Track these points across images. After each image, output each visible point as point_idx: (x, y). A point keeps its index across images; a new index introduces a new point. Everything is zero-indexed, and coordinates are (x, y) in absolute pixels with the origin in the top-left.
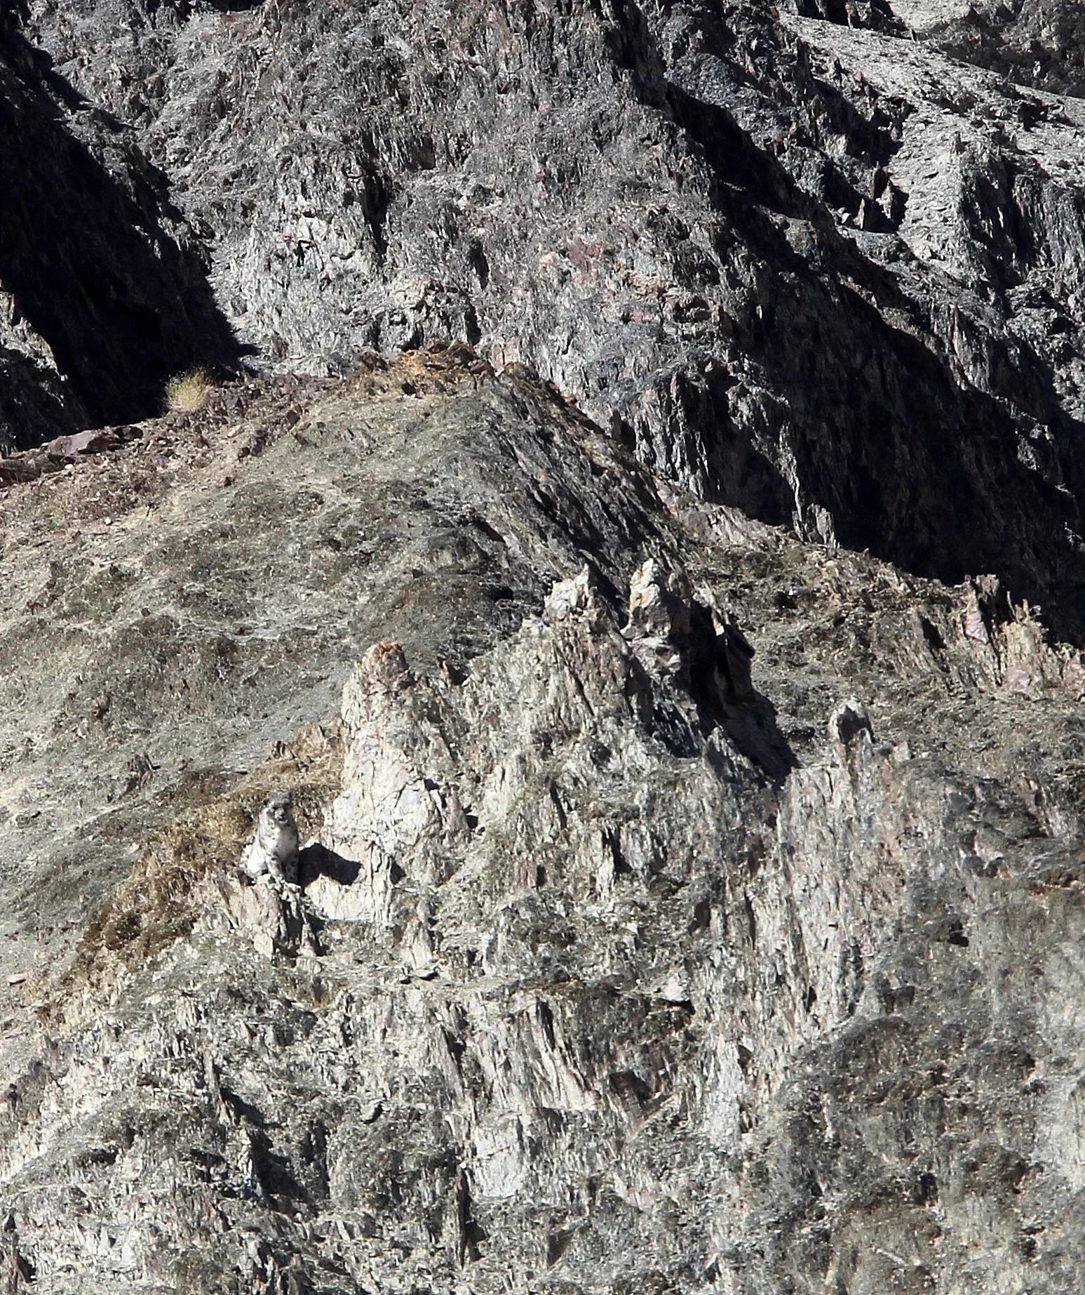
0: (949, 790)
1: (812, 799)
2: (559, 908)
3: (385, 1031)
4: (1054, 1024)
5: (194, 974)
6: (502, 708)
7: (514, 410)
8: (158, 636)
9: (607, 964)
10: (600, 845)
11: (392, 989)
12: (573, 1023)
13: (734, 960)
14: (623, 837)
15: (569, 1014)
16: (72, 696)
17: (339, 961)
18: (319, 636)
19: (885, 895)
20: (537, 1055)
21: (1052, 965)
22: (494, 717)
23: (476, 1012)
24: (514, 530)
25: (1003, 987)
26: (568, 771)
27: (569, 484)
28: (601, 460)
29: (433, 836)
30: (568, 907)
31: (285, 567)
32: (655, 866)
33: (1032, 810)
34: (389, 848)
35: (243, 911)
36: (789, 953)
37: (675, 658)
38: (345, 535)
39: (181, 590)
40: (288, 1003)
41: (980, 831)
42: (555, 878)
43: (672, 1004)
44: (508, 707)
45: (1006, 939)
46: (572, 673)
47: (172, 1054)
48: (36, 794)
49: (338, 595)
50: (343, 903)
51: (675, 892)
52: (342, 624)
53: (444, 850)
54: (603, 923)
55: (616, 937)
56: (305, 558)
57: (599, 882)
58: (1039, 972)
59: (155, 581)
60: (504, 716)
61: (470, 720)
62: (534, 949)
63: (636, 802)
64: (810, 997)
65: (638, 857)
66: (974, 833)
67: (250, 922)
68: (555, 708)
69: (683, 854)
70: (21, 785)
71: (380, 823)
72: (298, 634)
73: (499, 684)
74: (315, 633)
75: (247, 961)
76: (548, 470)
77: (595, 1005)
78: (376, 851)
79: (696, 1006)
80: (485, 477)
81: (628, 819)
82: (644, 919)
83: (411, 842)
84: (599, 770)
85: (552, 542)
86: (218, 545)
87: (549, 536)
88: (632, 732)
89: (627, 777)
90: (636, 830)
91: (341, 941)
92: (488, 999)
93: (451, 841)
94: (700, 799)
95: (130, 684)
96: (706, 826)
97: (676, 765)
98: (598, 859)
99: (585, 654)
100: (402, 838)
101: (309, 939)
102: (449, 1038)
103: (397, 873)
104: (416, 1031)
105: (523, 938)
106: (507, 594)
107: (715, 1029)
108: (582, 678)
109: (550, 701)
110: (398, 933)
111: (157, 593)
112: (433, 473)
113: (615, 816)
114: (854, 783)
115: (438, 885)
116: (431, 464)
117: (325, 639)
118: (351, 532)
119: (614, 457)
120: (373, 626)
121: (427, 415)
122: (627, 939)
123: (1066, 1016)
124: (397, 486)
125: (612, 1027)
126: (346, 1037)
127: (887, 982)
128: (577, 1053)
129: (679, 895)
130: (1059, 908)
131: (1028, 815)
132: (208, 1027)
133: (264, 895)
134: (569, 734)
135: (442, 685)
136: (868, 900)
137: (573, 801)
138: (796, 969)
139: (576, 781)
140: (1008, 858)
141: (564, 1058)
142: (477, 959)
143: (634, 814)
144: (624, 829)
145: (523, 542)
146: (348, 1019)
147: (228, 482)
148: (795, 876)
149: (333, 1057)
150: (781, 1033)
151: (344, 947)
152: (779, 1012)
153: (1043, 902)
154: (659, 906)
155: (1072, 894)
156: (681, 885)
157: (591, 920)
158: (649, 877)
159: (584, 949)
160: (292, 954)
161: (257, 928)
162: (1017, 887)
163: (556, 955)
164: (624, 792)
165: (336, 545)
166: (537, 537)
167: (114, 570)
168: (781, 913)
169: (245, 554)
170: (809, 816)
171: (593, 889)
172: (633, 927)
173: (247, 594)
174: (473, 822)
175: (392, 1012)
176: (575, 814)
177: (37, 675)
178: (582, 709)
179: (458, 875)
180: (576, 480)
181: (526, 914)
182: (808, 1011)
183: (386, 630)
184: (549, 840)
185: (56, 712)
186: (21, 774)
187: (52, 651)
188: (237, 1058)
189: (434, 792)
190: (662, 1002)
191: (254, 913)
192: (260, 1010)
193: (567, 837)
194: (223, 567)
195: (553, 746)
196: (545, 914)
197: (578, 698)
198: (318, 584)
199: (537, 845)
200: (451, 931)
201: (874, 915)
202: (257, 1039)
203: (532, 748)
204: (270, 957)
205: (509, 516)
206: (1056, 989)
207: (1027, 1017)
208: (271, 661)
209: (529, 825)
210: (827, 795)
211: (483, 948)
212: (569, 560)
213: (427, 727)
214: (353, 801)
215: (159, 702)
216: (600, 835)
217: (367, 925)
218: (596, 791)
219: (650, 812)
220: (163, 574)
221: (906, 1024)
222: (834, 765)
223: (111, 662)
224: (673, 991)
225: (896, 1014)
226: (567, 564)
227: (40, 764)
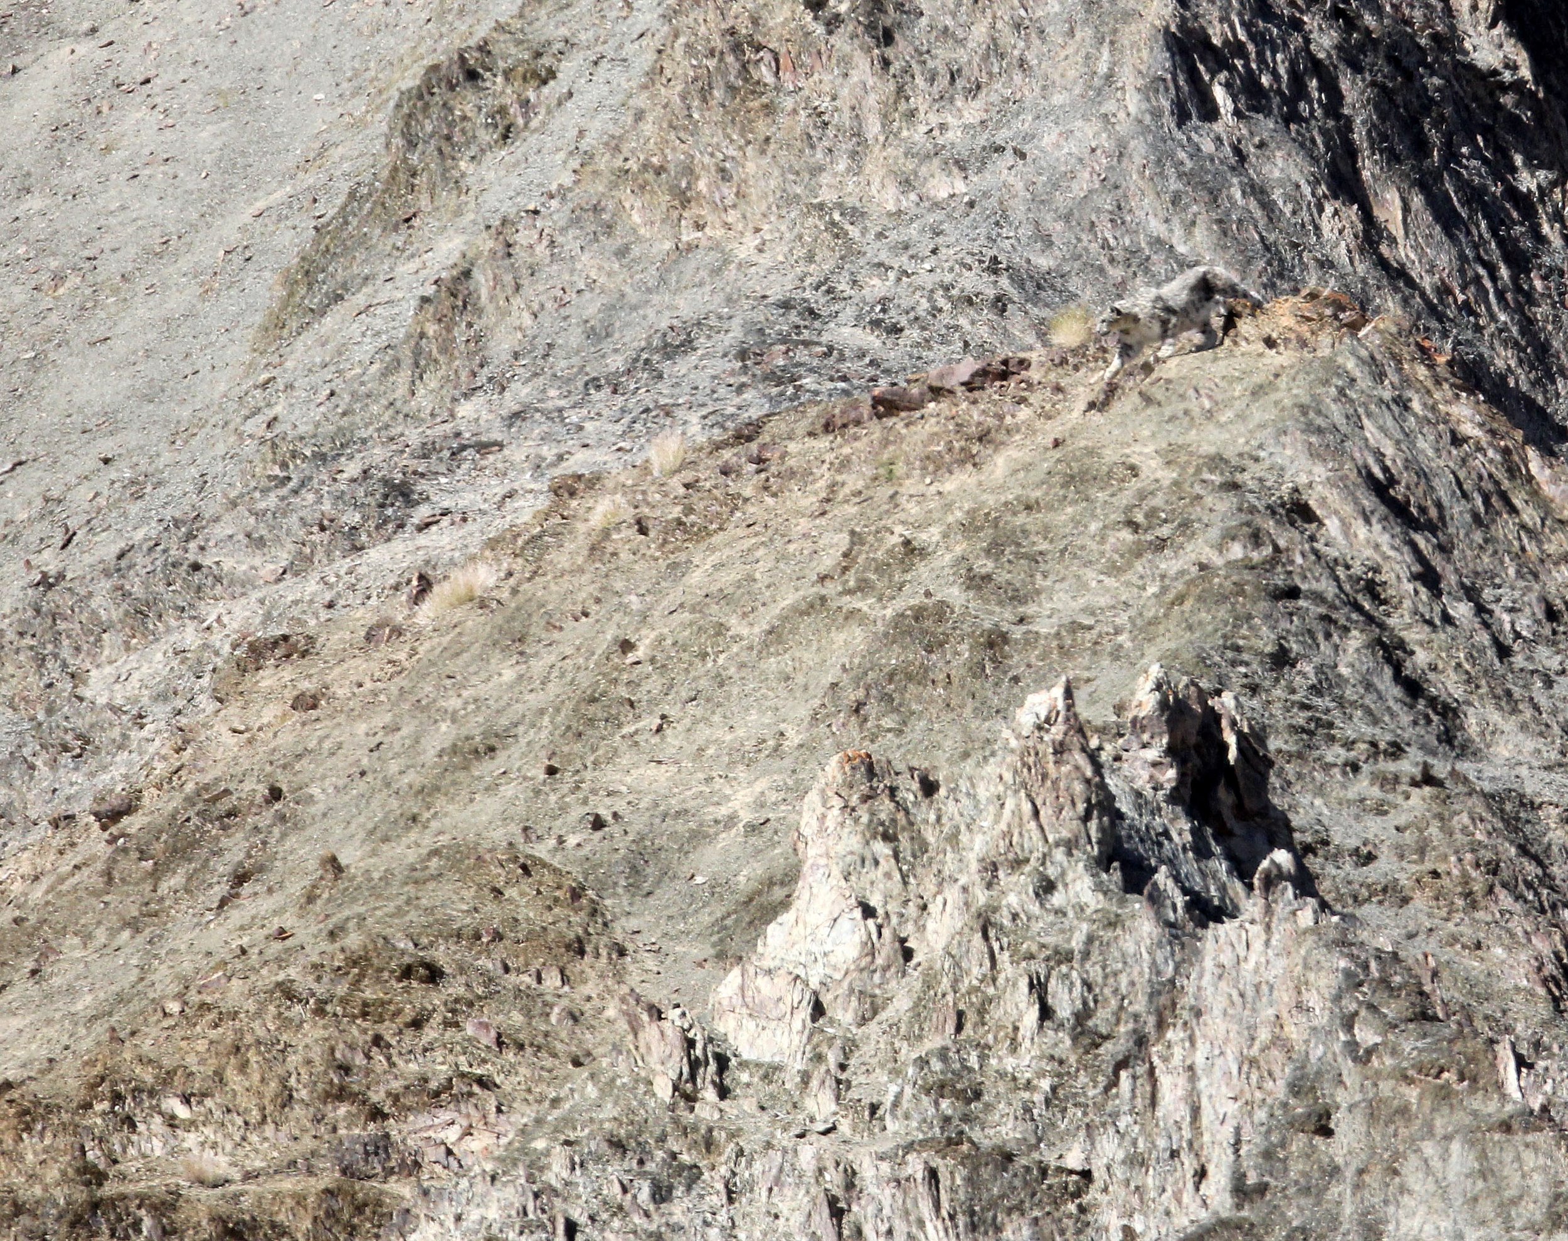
0: (1343, 963)
1: (1226, 958)
2: (973, 1061)
3: (770, 1190)
4: (1403, 1230)
5: (586, 1117)
6: (963, 828)
7: (1371, 373)
8: (928, 624)
9: (1010, 1125)
10: (1026, 990)
11: (785, 1143)
12: (961, 1192)
13: (1137, 1128)
14: (1053, 982)
15: (959, 1182)
16: (834, 685)
17: (743, 1106)
18: (1095, 632)
19: (1270, 1074)
20: (921, 1223)
21: (1410, 1168)
22: (953, 838)
23: (868, 1171)
24: (1336, 512)
25: (1357, 1187)
26: (1009, 906)
27: (1421, 458)
28: (1468, 429)
29: (862, 970)
30: (983, 1058)
31: (1083, 548)
32: (1082, 1016)
33: (1427, 988)
34: (814, 983)
35: (649, 1048)
36: (1185, 1125)
37: (1172, 773)
38: (1146, 516)
39: (970, 570)
40: (674, 1156)
41: (1363, 1013)
42: (975, 1025)
43: (1071, 1172)
44: (968, 826)
45: (1369, 1133)
46: (1028, 796)
47: (525, 1214)
48: (773, 797)
49: (1128, 584)
50: (759, 1042)
51: (1097, 1046)
52: (1122, 619)
53: (874, 986)
54: (1014, 1079)
55: (1026, 1095)
56: (1103, 540)
57: (1021, 1032)
58: (1396, 1172)
59: (948, 557)
60: (964, 838)
61: (931, 839)
62: (937, 1104)
63: (1074, 944)
64: (1201, 1174)
65: (1064, 1003)
66: (1356, 1013)
67: (653, 1061)
68: (1007, 834)
69: (1114, 1003)
70: (761, 785)
71: (810, 953)
72: (1075, 627)
73: (965, 801)
74: (1090, 628)
75: (642, 1104)
76: (1398, 442)
77: (986, 1173)
78: (799, 985)
79: (1096, 1174)
80: (1314, 454)
81: (1059, 963)
82: (1059, 1075)
83: (838, 976)
84: (1042, 905)
85: (1377, 527)
86: (1021, 519)
87: (1374, 520)
88: (1081, 865)
89: (1071, 914)
90: (1066, 976)
91: (748, 1085)
92: (882, 1159)
93: (883, 976)
94: (1138, 944)
95: (891, 677)
96: (1141, 973)
97: (1122, 903)
98: (1023, 1006)
99: (1045, 777)
100: (828, 971)
101: (713, 1082)
102: (832, 1202)
103: (818, 1010)
104: (802, 1192)
105: (928, 1093)
106: (1293, 593)
107: (1109, 1203)
108: (1039, 803)
109: (1003, 826)
110: (805, 1078)
111: (947, 571)
112: (1260, 447)
113: (1047, 959)
114: (1267, 943)
115: (860, 1025)
116: (1261, 435)
117: (1100, 635)
118: (1151, 514)
119: (1481, 425)
120: (1150, 624)
121: (1277, 376)
122: (1038, 1098)
123: (1416, 1223)
124: (1216, 461)
125: (1003, 1196)
126: (729, 1192)
127: (1244, 1175)
128: (961, 1224)
129: (1102, 1050)
130: (1427, 1103)
131: (1422, 993)
132: (581, 1181)
133: (669, 1032)
134: (1018, 864)
135: (911, 798)
136: (1254, 1077)
137: (1005, 940)
138: (1190, 1144)
139: (1015, 917)
140: (1384, 1043)
141: (946, 1230)
142: (880, 1112)
143: (1066, 957)
144: (1054, 973)
145: (1345, 527)
146: (734, 1174)
147: (1057, 444)
148: (1199, 1042)
149: (709, 1217)
150: (1168, 1213)
151: (751, 1091)
152: (1169, 1189)
153: (1412, 1094)
154: (1078, 1062)
155: (1442, 1087)
156: (1106, 1038)
157: (1002, 1075)
158: (1074, 1029)
159: (988, 1107)
160: (691, 1099)
161: (659, 1068)
162: (1389, 1076)
163: (959, 1113)
164: (1063, 931)
165: (1134, 526)
166: (1360, 522)
167: (907, 543)
168: (1182, 1081)
169: (1045, 531)
170: (1220, 977)
171: (1013, 1040)
172: (1045, 1084)
173: (1039, 577)
174: (908, 954)
175: (781, 1170)
176: (1006, 954)
177: (809, 657)
178: (1036, 835)
179: (883, 1016)
180: (1430, 453)
181: (936, 1065)
182: (1197, 1189)
183: (1161, 629)
184: (975, 983)
185: (817, 702)
186: (765, 773)
187: (829, 631)
188: (605, 1216)
189: (871, 922)
190: (1060, 1170)
191: (658, 1050)
192: (641, 1162)
193: (994, 980)
194: (1019, 545)
195: (1001, 874)
196: (956, 1066)
197: (1033, 825)
198: (1113, 570)
199: (963, 987)
200: (862, 1079)
201: (1258, 1095)
202: (629, 1196)
203: (977, 878)
204: (668, 1100)
205: (1334, 497)
206: (1410, 1192)
207: (1379, 1221)
208: (1043, 657)
209: (957, 965)
210: (1242, 954)
211: (888, 1100)
212: (1393, 547)
213: (881, 849)
214: (786, 928)
215: (919, 699)
216: (1026, 980)
217: (777, 1068)
218: (1036, 927)
219: (1086, 955)
220: (959, 550)
221: (1252, 1225)
222: (1252, 922)
223: (878, 651)
224: (1074, 1160)
225: (1245, 1213)
226: (1391, 553)
227: (788, 762)
